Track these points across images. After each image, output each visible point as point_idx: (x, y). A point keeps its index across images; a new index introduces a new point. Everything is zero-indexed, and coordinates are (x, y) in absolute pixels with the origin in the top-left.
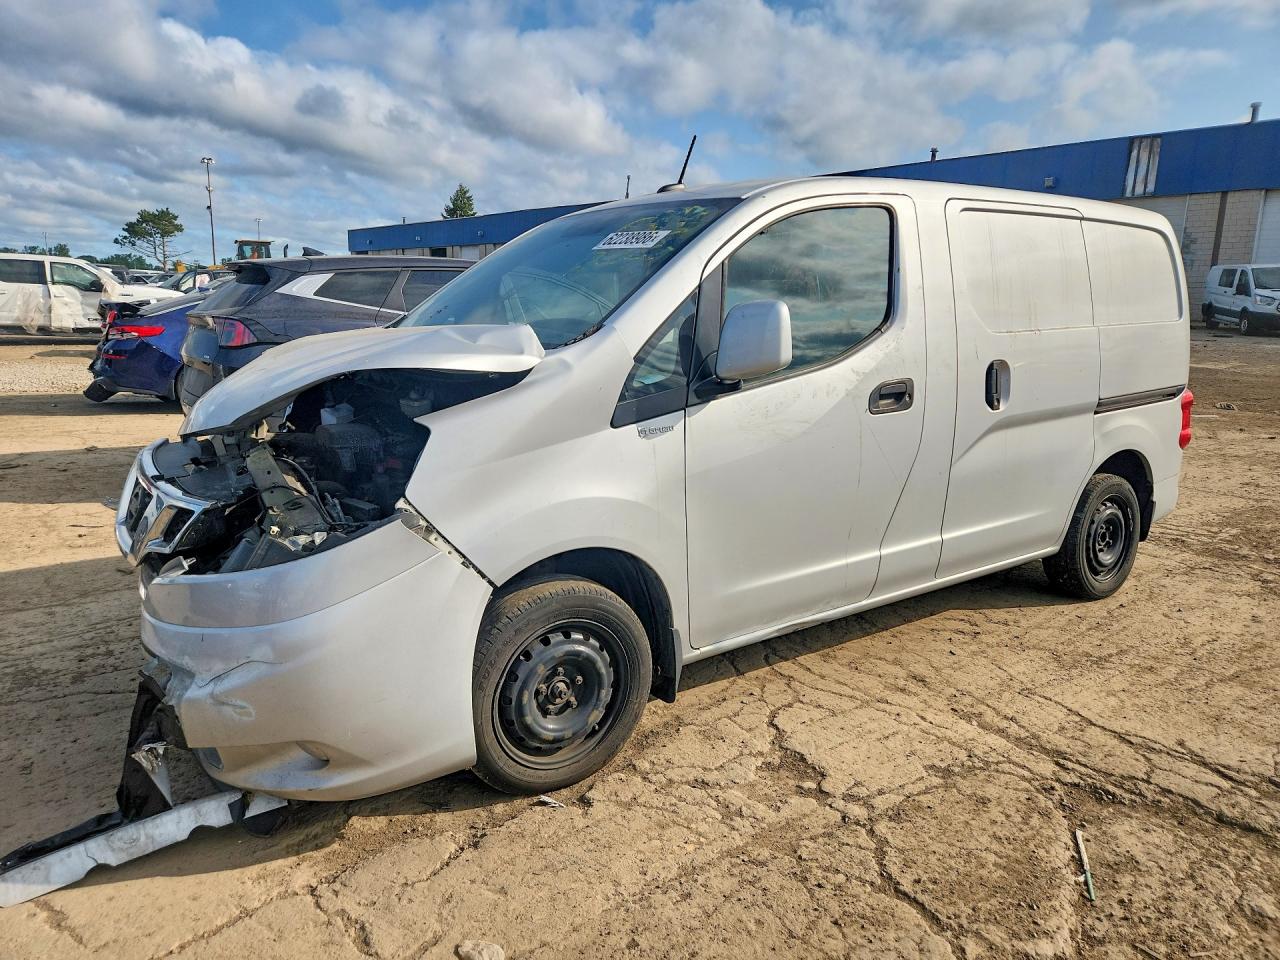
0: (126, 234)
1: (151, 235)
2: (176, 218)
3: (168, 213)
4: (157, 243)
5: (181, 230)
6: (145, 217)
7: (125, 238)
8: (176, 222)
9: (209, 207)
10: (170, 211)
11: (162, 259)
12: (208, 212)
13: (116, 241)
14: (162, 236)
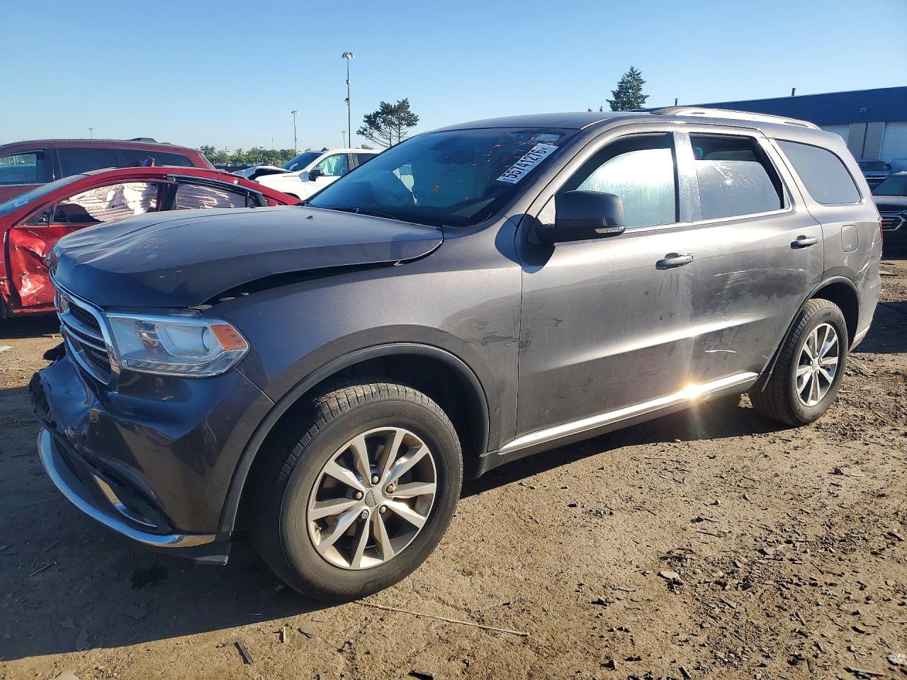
0: (366, 125)
6: (387, 110)
7: (366, 129)
9: (347, 99)
10: (408, 100)
13: (360, 132)
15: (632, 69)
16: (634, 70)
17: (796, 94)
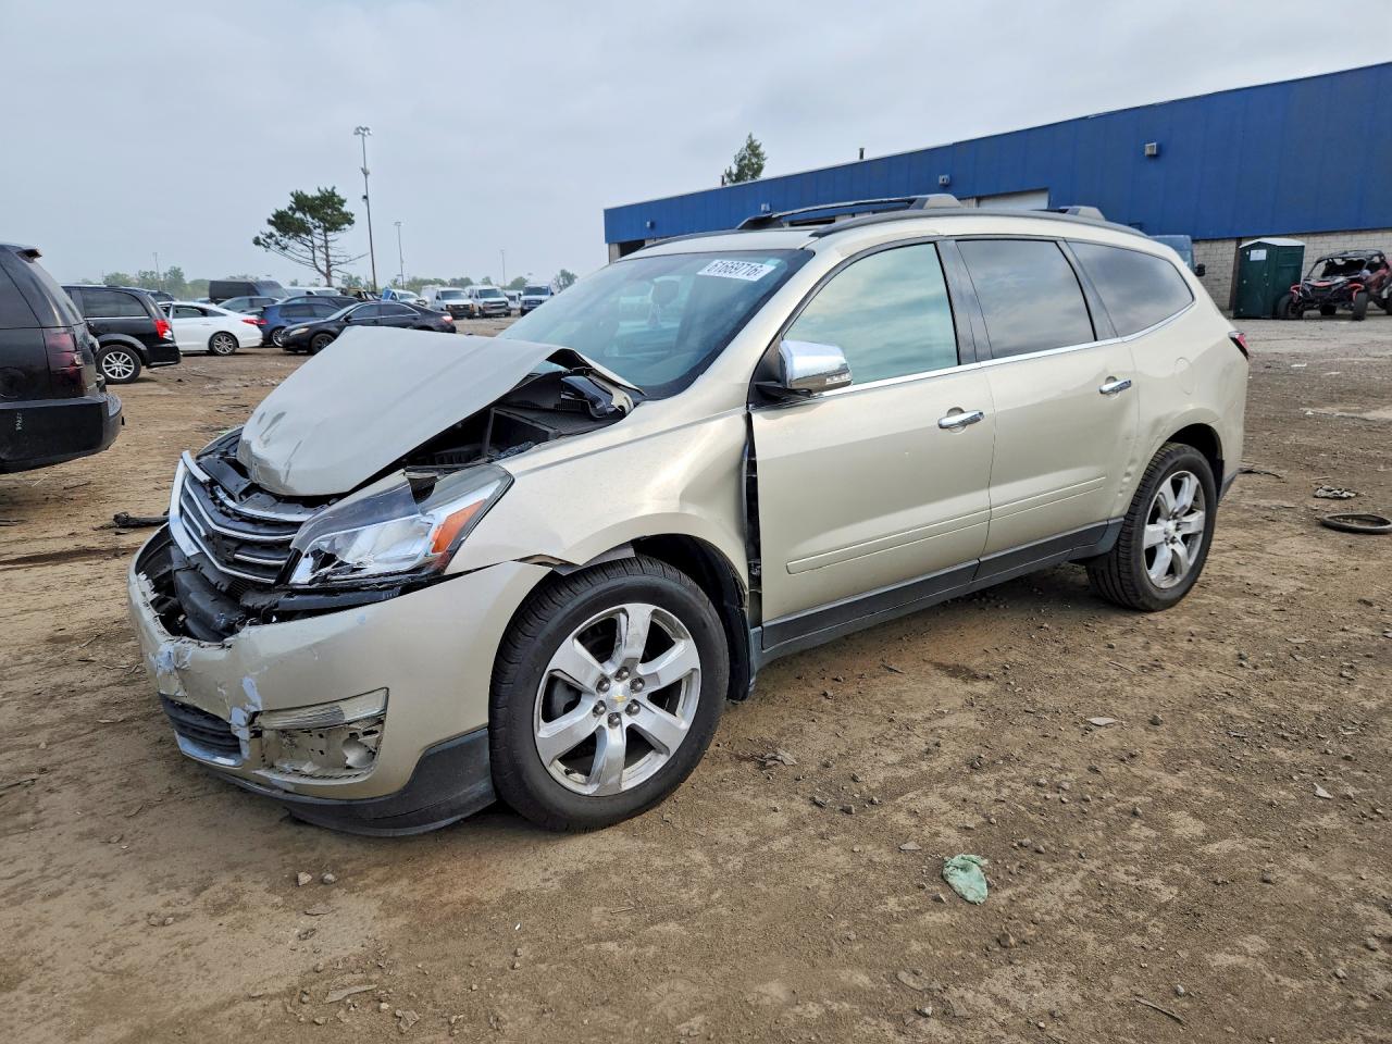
0: (272, 229)
1: (309, 232)
2: (342, 202)
3: (333, 194)
4: (317, 242)
5: (351, 222)
6: (301, 202)
7: (271, 236)
8: (344, 209)
9: (365, 197)
10: (337, 192)
11: (324, 269)
12: (364, 204)
13: (257, 242)
14: (326, 230)
15: (750, 136)
16: (754, 138)
17: (867, 157)
